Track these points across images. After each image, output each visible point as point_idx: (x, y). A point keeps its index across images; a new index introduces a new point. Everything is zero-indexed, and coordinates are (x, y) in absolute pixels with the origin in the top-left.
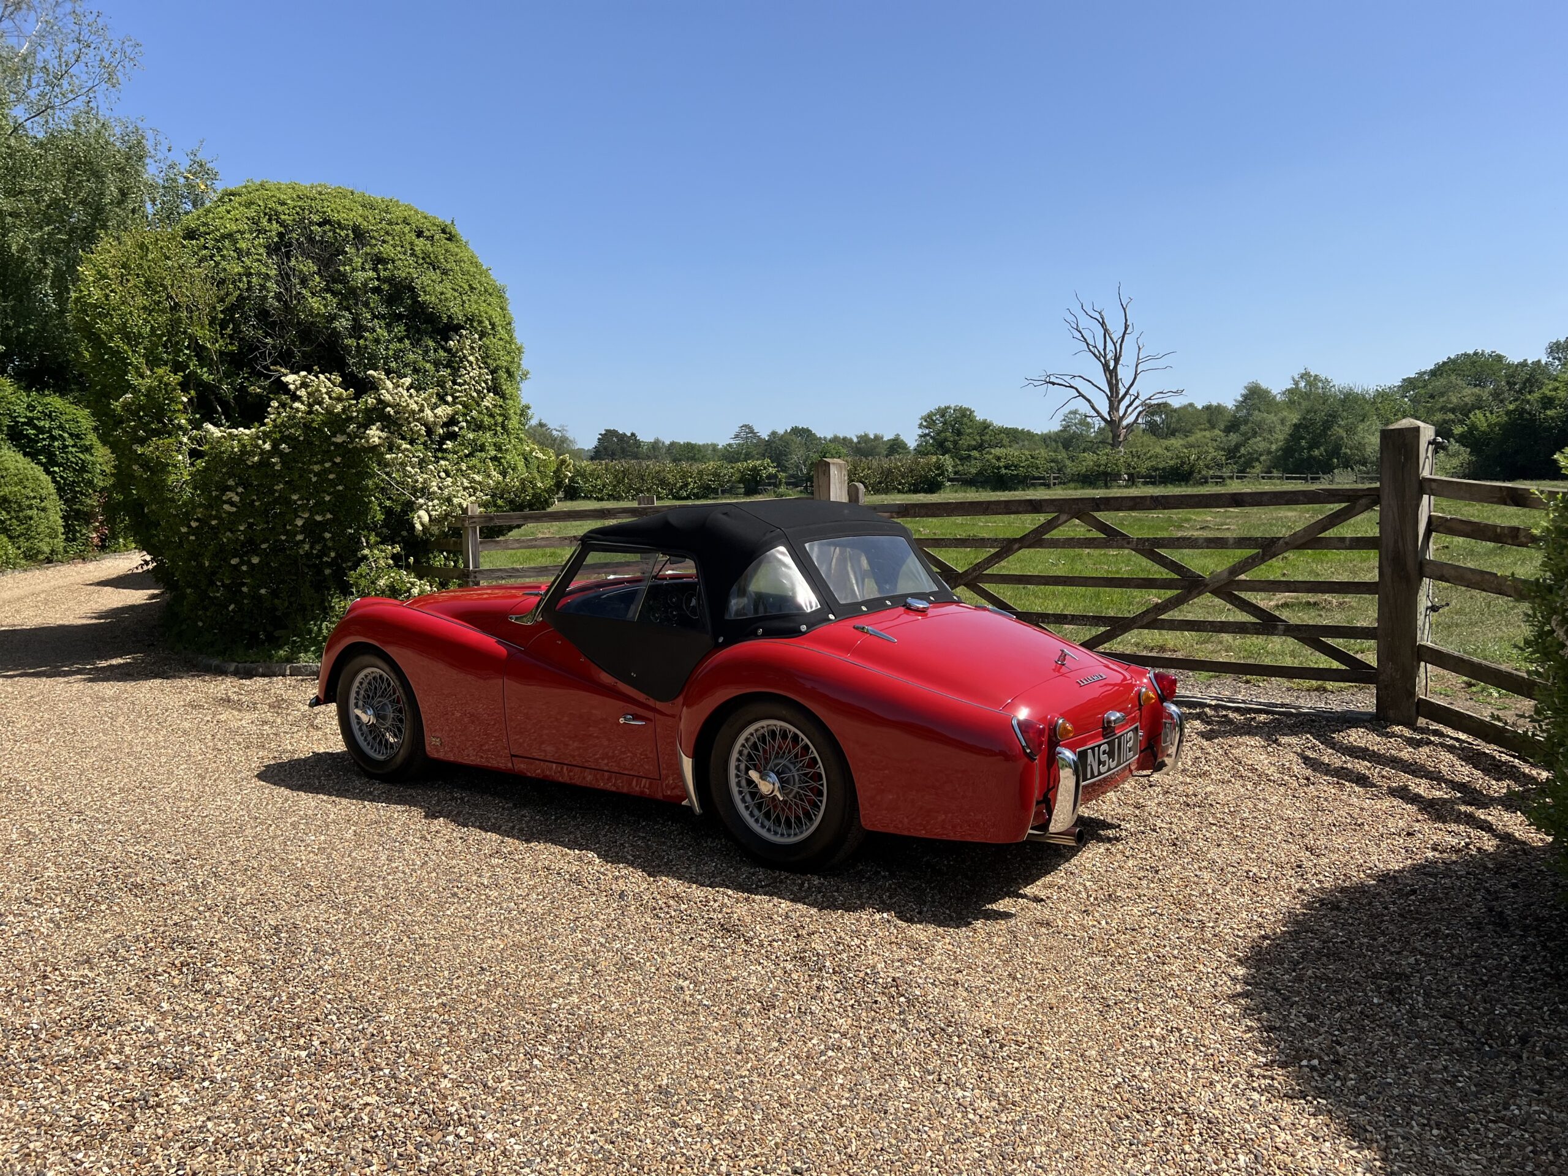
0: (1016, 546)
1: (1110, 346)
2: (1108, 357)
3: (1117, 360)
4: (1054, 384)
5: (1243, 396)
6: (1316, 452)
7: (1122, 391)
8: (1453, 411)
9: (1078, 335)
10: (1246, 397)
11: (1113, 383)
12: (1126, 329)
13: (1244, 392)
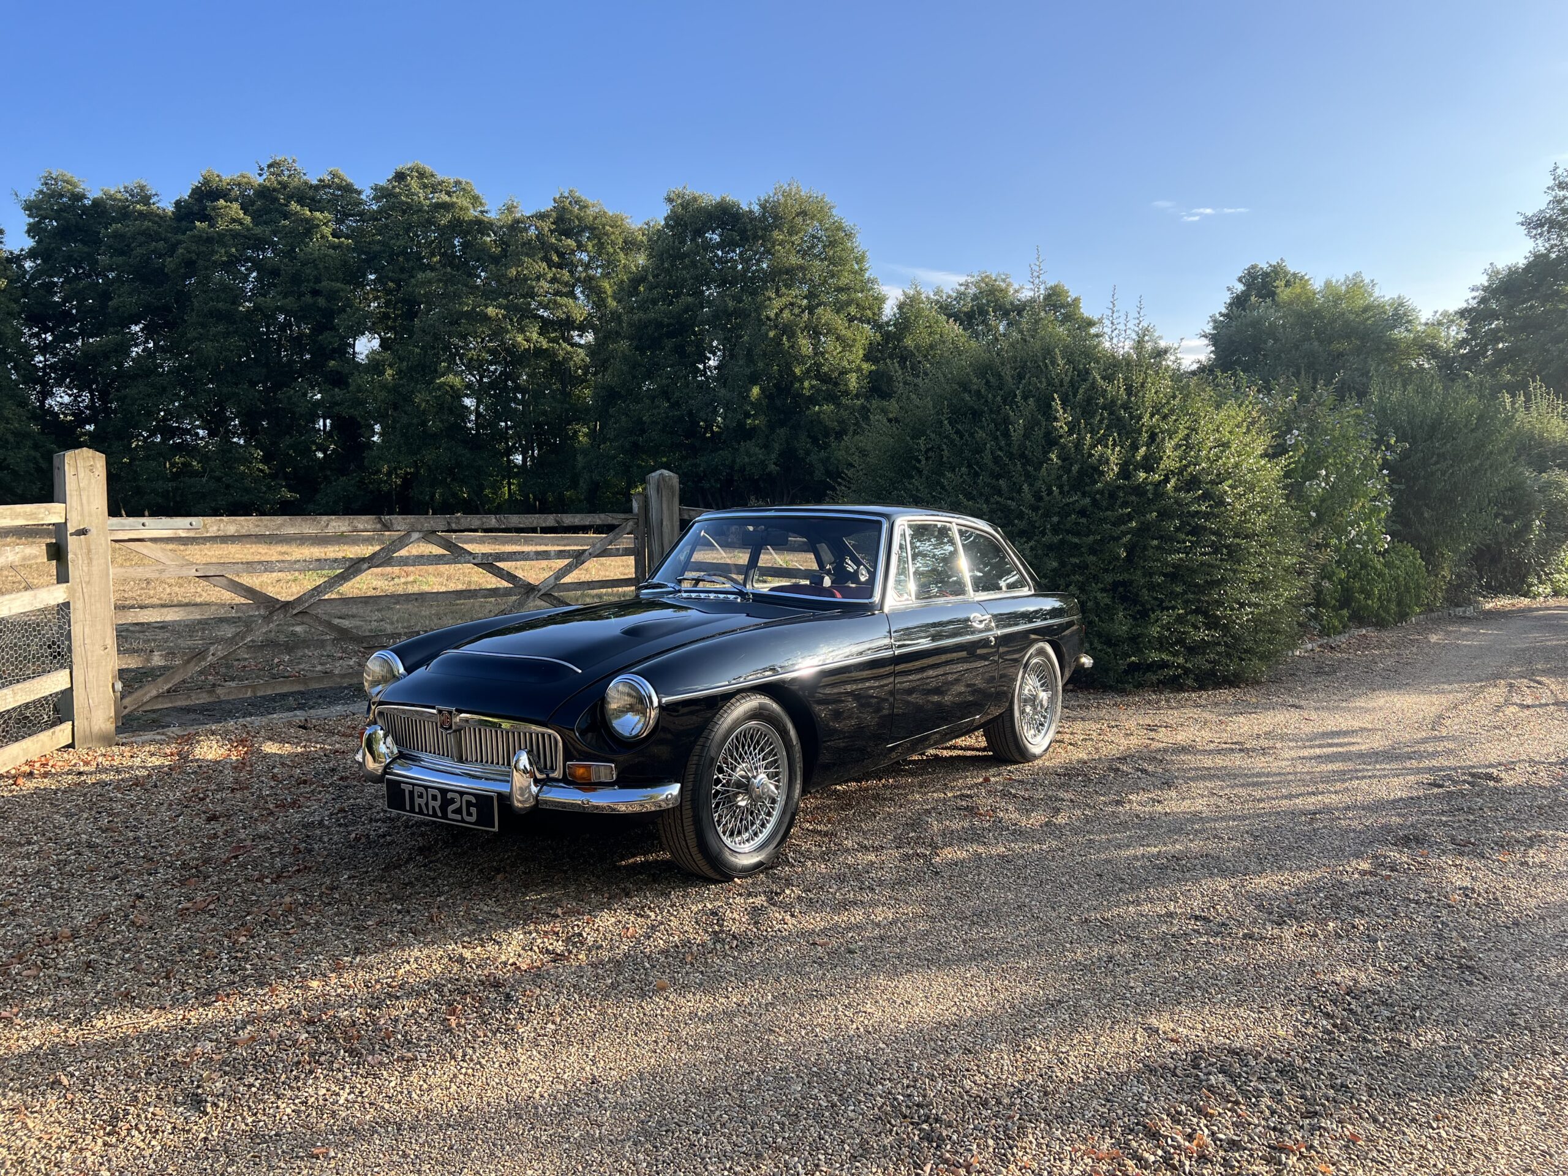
0: (366, 566)
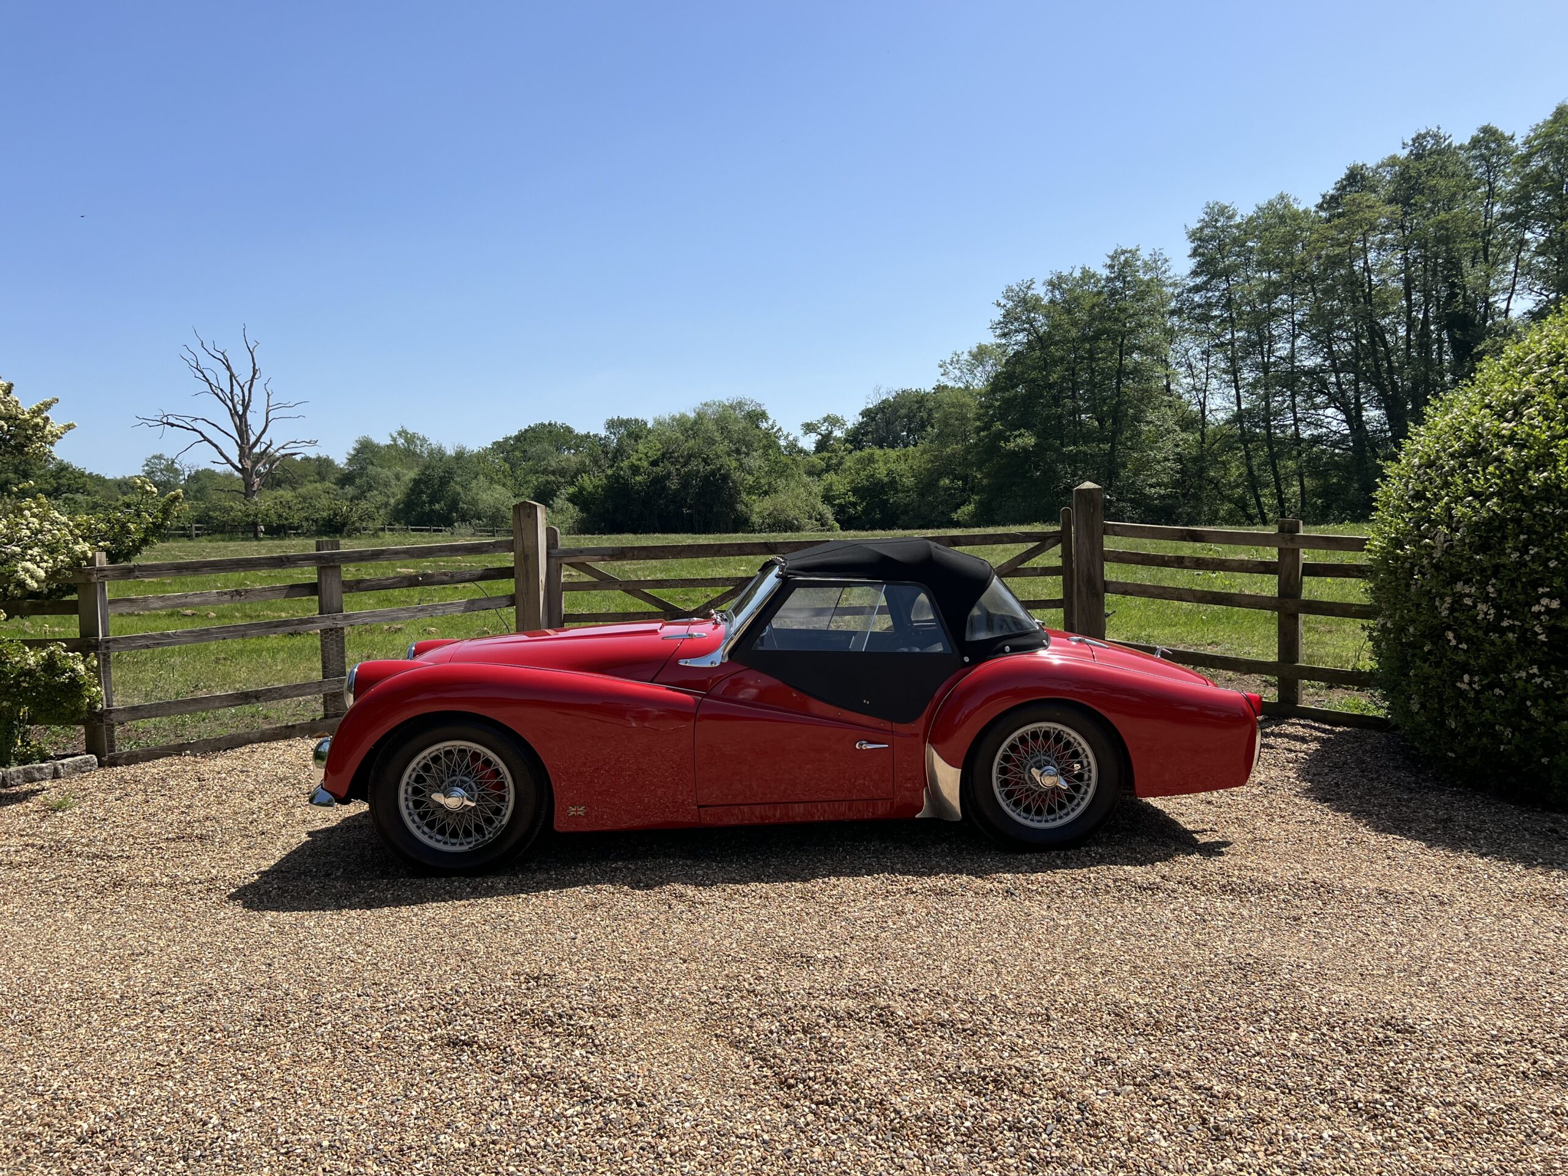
1: (237, 390)
2: (236, 399)
3: (246, 408)
4: (172, 425)
5: (355, 449)
6: (437, 506)
7: (253, 439)
8: (553, 473)
9: (201, 376)
10: (358, 451)
11: (243, 429)
12: (254, 374)
13: (356, 446)
